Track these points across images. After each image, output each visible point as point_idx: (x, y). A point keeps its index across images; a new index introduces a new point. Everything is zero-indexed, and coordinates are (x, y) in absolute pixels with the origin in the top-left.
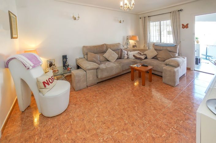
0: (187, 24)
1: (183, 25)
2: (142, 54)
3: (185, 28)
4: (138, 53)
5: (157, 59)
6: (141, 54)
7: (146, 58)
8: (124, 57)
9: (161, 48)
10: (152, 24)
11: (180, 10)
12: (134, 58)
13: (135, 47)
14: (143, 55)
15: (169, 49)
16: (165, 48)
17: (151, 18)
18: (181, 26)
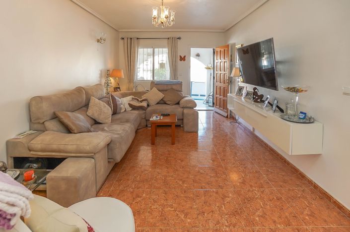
0: (185, 56)
1: (180, 56)
2: (140, 100)
3: (182, 61)
4: (133, 99)
5: (165, 103)
6: (138, 100)
7: (148, 105)
8: (121, 109)
9: (165, 88)
10: (141, 50)
11: (179, 38)
12: (131, 109)
13: (118, 90)
14: (143, 100)
15: (174, 87)
16: (169, 87)
17: (141, 41)
18: (179, 58)
